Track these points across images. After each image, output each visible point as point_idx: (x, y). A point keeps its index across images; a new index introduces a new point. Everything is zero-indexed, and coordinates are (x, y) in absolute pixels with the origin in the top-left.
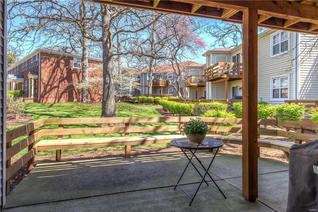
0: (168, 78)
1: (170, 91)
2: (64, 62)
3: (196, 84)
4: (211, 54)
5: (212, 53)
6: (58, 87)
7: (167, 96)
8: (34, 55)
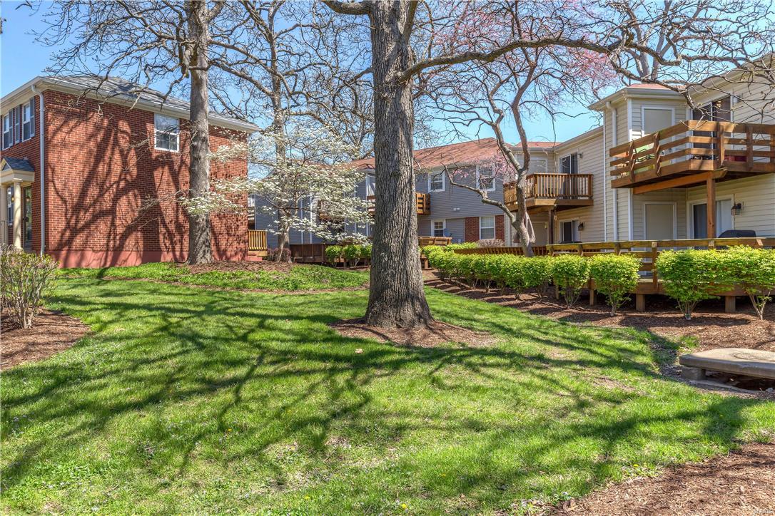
0: (429, 188)
1: (436, 227)
2: (129, 131)
3: (551, 202)
4: (630, 103)
5: (633, 99)
6: (112, 212)
7: (436, 242)
8: (16, 104)
